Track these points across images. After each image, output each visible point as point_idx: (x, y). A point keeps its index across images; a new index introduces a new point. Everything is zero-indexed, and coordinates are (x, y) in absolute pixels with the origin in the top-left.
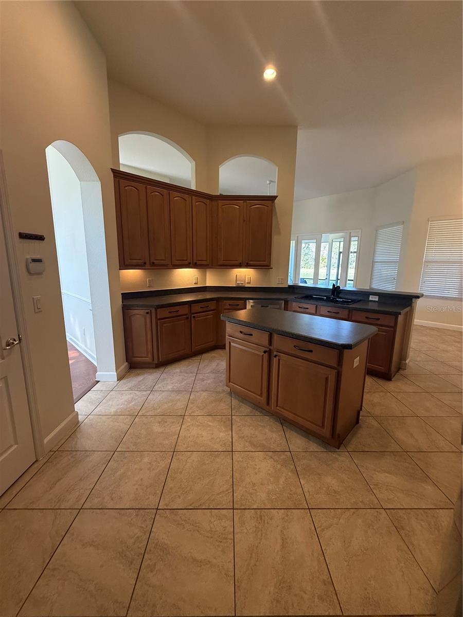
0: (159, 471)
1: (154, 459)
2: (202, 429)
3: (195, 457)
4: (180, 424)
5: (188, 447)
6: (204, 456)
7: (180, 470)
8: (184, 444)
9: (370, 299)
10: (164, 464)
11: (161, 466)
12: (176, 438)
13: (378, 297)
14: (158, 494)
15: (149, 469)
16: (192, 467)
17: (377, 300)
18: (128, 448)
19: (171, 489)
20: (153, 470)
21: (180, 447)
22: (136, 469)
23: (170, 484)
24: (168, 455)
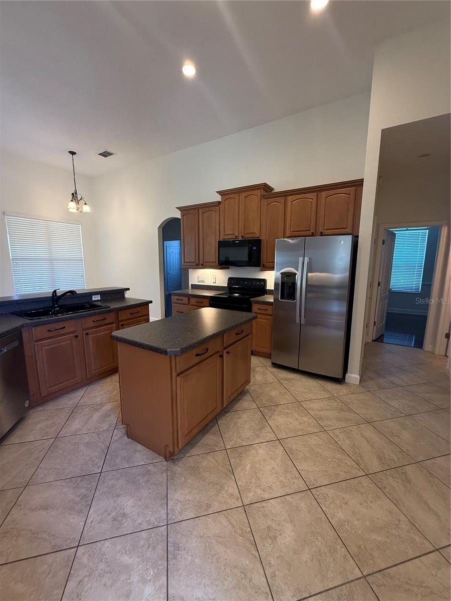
0: (340, 492)
1: (332, 506)
2: (261, 472)
3: (303, 466)
4: (264, 504)
5: (295, 477)
6: (298, 459)
7: (325, 473)
8: (294, 483)
9: (93, 299)
10: (330, 492)
11: (335, 493)
12: (289, 496)
13: (99, 296)
14: (358, 481)
15: (346, 503)
16: (315, 465)
17: (100, 299)
18: (345, 557)
19: (346, 472)
20: (344, 499)
21: (300, 485)
22: (358, 520)
23: (343, 476)
24: (318, 493)
